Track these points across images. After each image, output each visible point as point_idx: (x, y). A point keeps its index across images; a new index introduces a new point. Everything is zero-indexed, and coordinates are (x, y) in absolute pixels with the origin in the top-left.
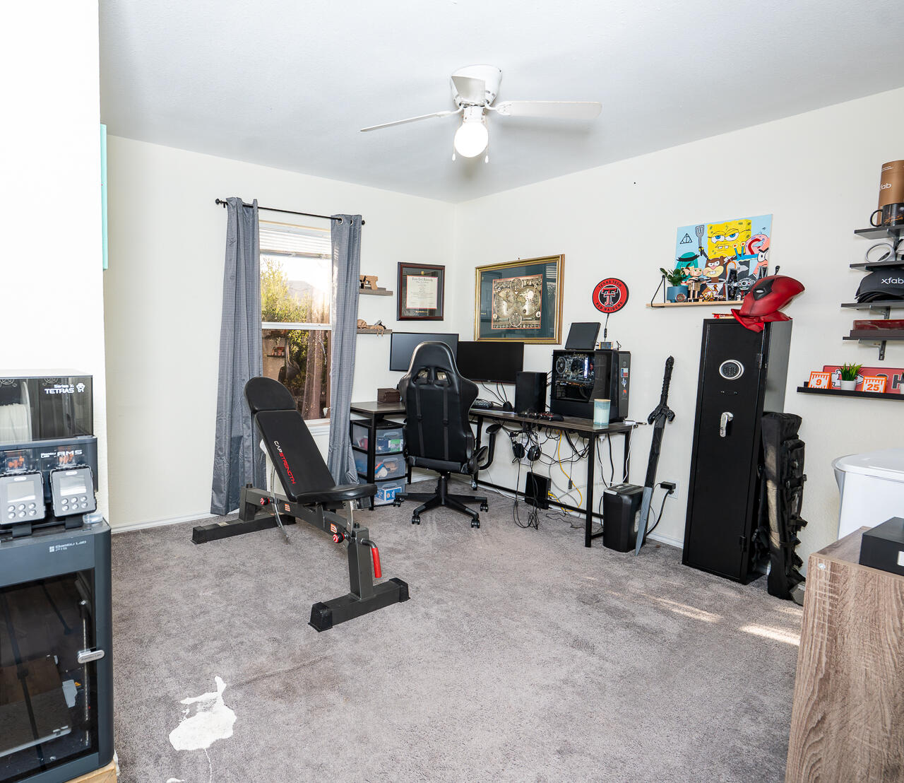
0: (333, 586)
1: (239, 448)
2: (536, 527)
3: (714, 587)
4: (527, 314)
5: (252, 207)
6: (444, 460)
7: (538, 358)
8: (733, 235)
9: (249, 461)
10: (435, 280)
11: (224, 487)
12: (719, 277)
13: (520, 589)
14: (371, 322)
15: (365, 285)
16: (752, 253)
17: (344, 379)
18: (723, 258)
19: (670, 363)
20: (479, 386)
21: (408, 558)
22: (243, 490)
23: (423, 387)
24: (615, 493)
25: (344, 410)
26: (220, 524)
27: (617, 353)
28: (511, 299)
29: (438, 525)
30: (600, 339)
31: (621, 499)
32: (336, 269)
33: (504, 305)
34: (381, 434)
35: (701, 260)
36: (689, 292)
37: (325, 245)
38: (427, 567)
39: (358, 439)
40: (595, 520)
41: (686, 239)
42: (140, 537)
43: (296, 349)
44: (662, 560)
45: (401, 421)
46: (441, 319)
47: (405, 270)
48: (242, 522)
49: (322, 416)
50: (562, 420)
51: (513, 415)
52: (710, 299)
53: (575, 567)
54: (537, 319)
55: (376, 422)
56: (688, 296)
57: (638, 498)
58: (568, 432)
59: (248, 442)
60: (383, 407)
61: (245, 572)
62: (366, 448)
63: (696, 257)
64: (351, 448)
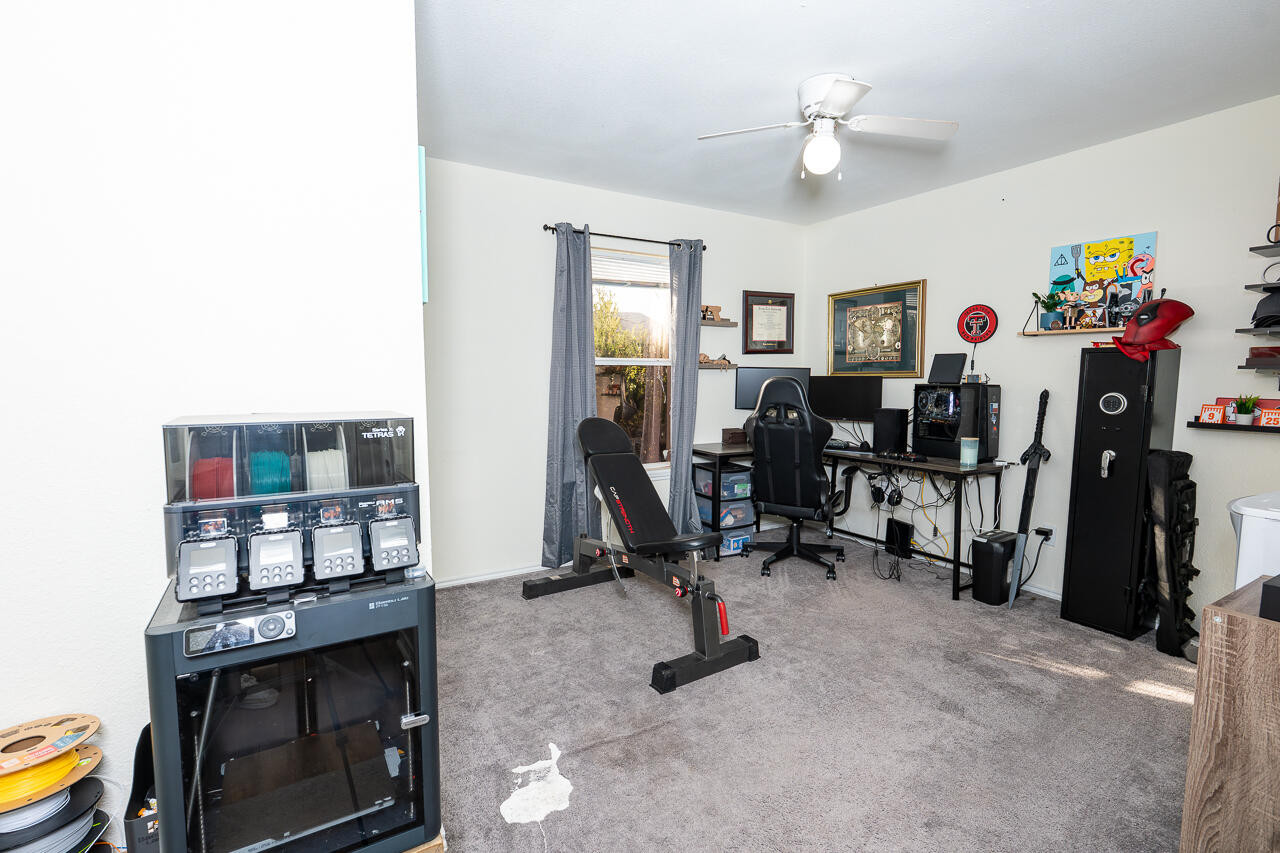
0: (677, 644)
1: (572, 495)
2: (898, 579)
3: (1096, 643)
4: (885, 345)
5: (582, 233)
6: (795, 505)
7: (898, 394)
8: (1113, 255)
9: (583, 509)
10: (784, 309)
11: (556, 537)
12: (1099, 301)
13: (881, 647)
14: (714, 356)
15: (708, 316)
16: (1135, 274)
17: (686, 418)
18: (1102, 280)
19: (1045, 397)
20: (834, 425)
21: (758, 613)
22: (577, 541)
23: (772, 426)
24: (985, 541)
25: (686, 452)
26: (553, 578)
27: (985, 387)
28: (868, 328)
29: (787, 580)
30: (967, 371)
31: (992, 547)
32: (675, 299)
33: (860, 336)
34: (727, 478)
35: (1078, 284)
36: (1065, 318)
37: (662, 273)
38: (779, 623)
39: (701, 484)
40: (963, 570)
41: (1061, 260)
42: (467, 591)
43: (632, 386)
44: (1038, 614)
45: (747, 464)
46: (791, 351)
47: (751, 299)
48: (576, 575)
49: (662, 459)
50: (926, 461)
51: (871, 455)
52: (1088, 326)
53: (942, 622)
54: (896, 350)
55: (720, 465)
56: (1064, 323)
57: (1010, 545)
58: (932, 475)
59: (581, 489)
60: (729, 448)
61: (580, 629)
62: (710, 494)
63: (1073, 280)
64: (693, 493)
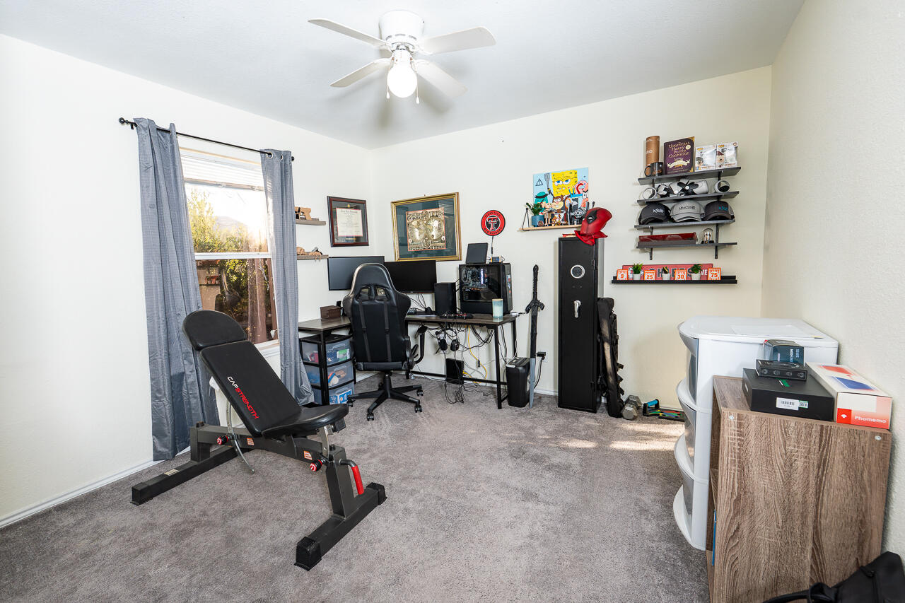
0: (312, 508)
1: (181, 385)
2: (462, 402)
3: (582, 419)
4: (435, 238)
5: (168, 132)
6: (387, 361)
7: (447, 272)
8: (567, 181)
9: (195, 398)
10: (359, 212)
11: (168, 429)
12: (562, 209)
13: (470, 459)
14: (309, 249)
15: (299, 215)
16: (579, 193)
17: (289, 302)
18: (562, 196)
19: (536, 269)
20: (410, 296)
21: (373, 456)
22: (193, 430)
23: (365, 303)
24: (514, 366)
25: (292, 330)
26: (168, 474)
27: (504, 265)
28: (422, 227)
29: (389, 420)
30: (489, 255)
31: (518, 370)
32: (270, 201)
33: (417, 232)
34: (330, 348)
35: (550, 198)
36: (545, 219)
37: (257, 178)
38: (392, 460)
39: (307, 355)
40: (502, 386)
41: (539, 183)
43: (235, 278)
44: (546, 407)
45: (344, 333)
46: (367, 244)
47: (334, 203)
48: (195, 463)
49: (270, 338)
50: (472, 317)
51: (433, 317)
52: (558, 224)
53: (499, 428)
54: (442, 242)
55: (322, 338)
56: (545, 223)
57: (528, 367)
58: (473, 326)
59: (192, 378)
60: (328, 323)
61: (209, 523)
62: (317, 362)
63: (546, 195)
64: (302, 363)
